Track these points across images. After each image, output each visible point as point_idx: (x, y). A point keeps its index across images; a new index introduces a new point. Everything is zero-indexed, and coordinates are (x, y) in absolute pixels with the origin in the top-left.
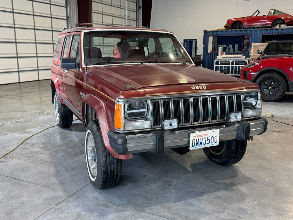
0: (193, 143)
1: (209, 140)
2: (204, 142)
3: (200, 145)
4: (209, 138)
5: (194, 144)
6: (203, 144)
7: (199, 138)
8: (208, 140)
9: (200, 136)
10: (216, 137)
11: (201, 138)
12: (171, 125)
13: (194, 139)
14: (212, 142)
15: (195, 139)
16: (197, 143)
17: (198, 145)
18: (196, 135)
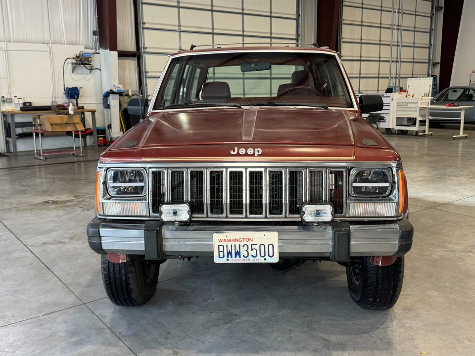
0: (219, 252)
1: (254, 251)
2: (243, 252)
3: (236, 257)
4: (254, 247)
5: (221, 254)
6: (242, 256)
7: (233, 244)
8: (252, 250)
9: (234, 240)
10: (271, 247)
11: (237, 244)
12: (175, 213)
13: (221, 244)
14: (263, 255)
15: (225, 244)
16: (229, 253)
17: (232, 257)
18: (226, 238)
